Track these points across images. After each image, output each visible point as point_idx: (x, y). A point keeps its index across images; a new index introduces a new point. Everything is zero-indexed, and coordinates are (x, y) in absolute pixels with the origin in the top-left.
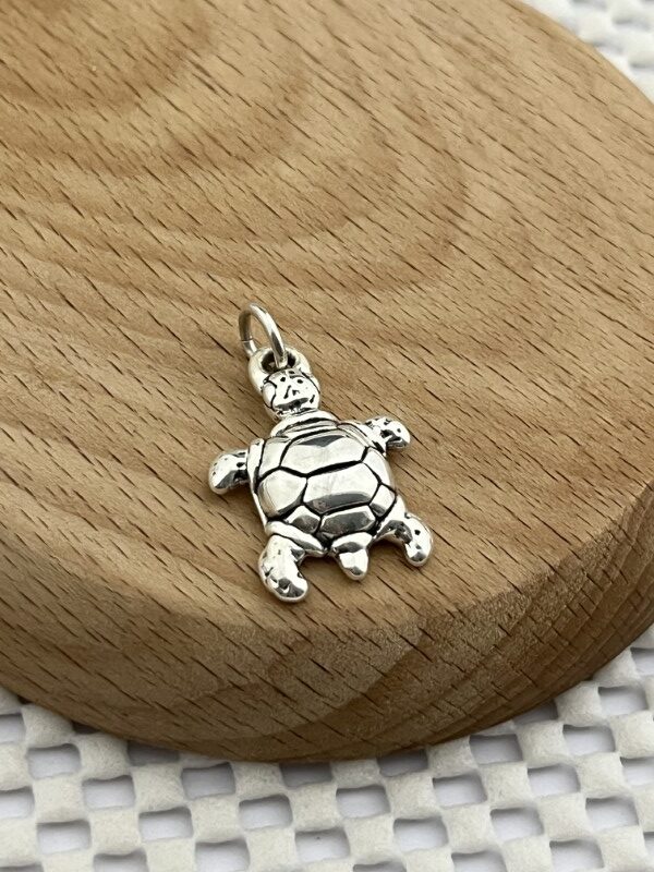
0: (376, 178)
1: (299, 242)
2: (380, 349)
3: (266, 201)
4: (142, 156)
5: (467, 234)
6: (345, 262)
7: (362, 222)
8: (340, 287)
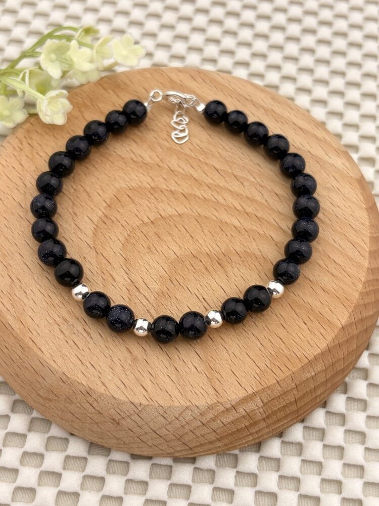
0: (135, 241)
1: (177, 213)
2: (152, 162)
3: (188, 235)
4: (241, 263)
5: (101, 210)
6: (159, 202)
7: (146, 220)
8: (163, 191)
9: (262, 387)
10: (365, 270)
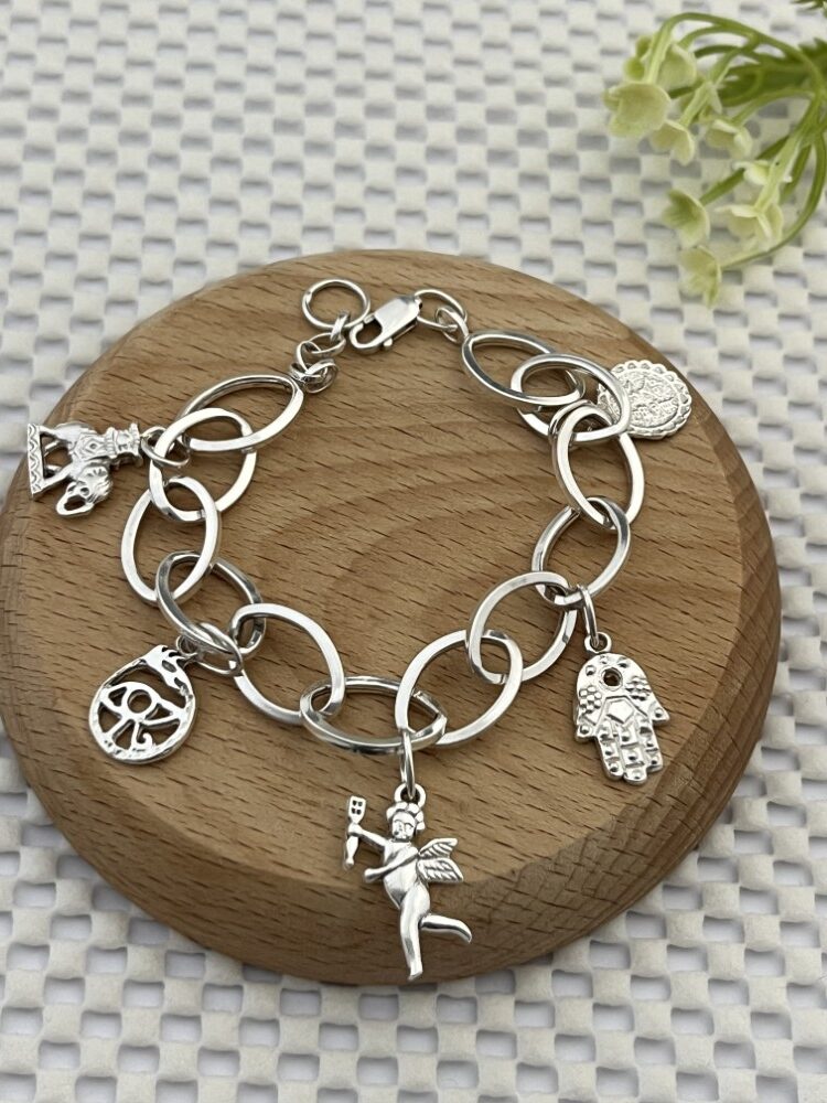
9: (680, 747)
10: (726, 482)
